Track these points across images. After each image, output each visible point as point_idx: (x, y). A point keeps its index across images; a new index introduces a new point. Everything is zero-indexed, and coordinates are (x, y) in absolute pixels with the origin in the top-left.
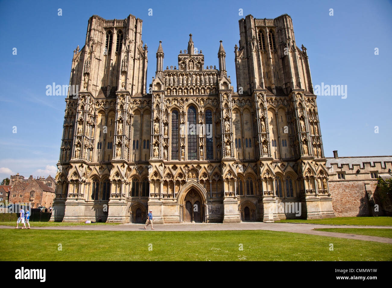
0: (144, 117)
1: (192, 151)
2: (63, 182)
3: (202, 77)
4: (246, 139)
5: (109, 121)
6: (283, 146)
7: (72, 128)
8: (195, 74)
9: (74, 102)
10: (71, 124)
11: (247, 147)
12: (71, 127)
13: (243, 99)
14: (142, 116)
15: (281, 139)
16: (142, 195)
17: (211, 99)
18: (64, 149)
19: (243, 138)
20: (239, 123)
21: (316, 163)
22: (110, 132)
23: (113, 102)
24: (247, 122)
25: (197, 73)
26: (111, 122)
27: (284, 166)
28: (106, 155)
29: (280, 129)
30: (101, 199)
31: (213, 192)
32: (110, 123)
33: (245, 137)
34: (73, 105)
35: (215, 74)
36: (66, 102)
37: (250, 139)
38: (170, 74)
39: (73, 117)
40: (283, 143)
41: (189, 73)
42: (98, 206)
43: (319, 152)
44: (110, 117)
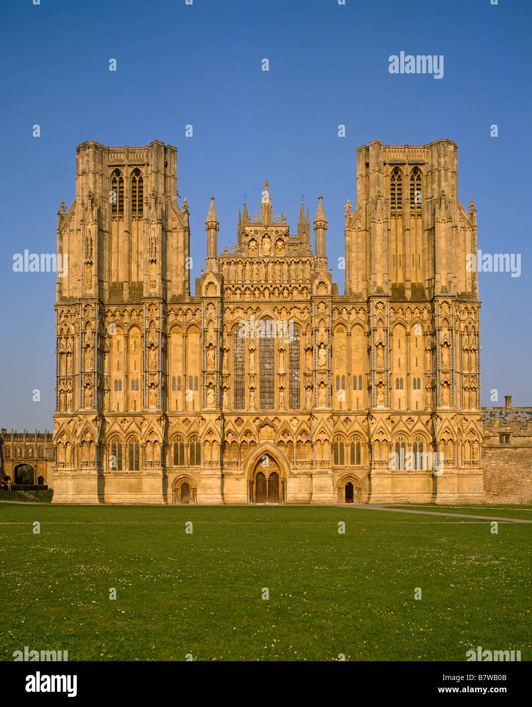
0: (189, 338)
1: (267, 395)
2: (67, 443)
3: (285, 266)
4: (355, 377)
5: (130, 344)
6: (415, 388)
7: (71, 356)
8: (272, 262)
9: (69, 311)
10: (69, 350)
11: (355, 389)
12: (69, 354)
13: (353, 308)
14: (186, 336)
15: (412, 377)
16: (189, 462)
17: (299, 309)
18: (62, 391)
19: (349, 374)
20: (344, 350)
21: (464, 418)
22: (134, 362)
23: (134, 312)
24: (357, 348)
25: (276, 261)
26: (133, 345)
27: (413, 421)
28: (130, 401)
29: (412, 361)
30: (127, 470)
31: (298, 460)
32: (133, 349)
33: (353, 374)
34: (67, 316)
35: (308, 262)
36: (55, 310)
37: (360, 377)
38: (231, 262)
39: (70, 336)
40: (414, 384)
41: (263, 261)
42: (124, 480)
43: (472, 400)
44: (133, 337)
